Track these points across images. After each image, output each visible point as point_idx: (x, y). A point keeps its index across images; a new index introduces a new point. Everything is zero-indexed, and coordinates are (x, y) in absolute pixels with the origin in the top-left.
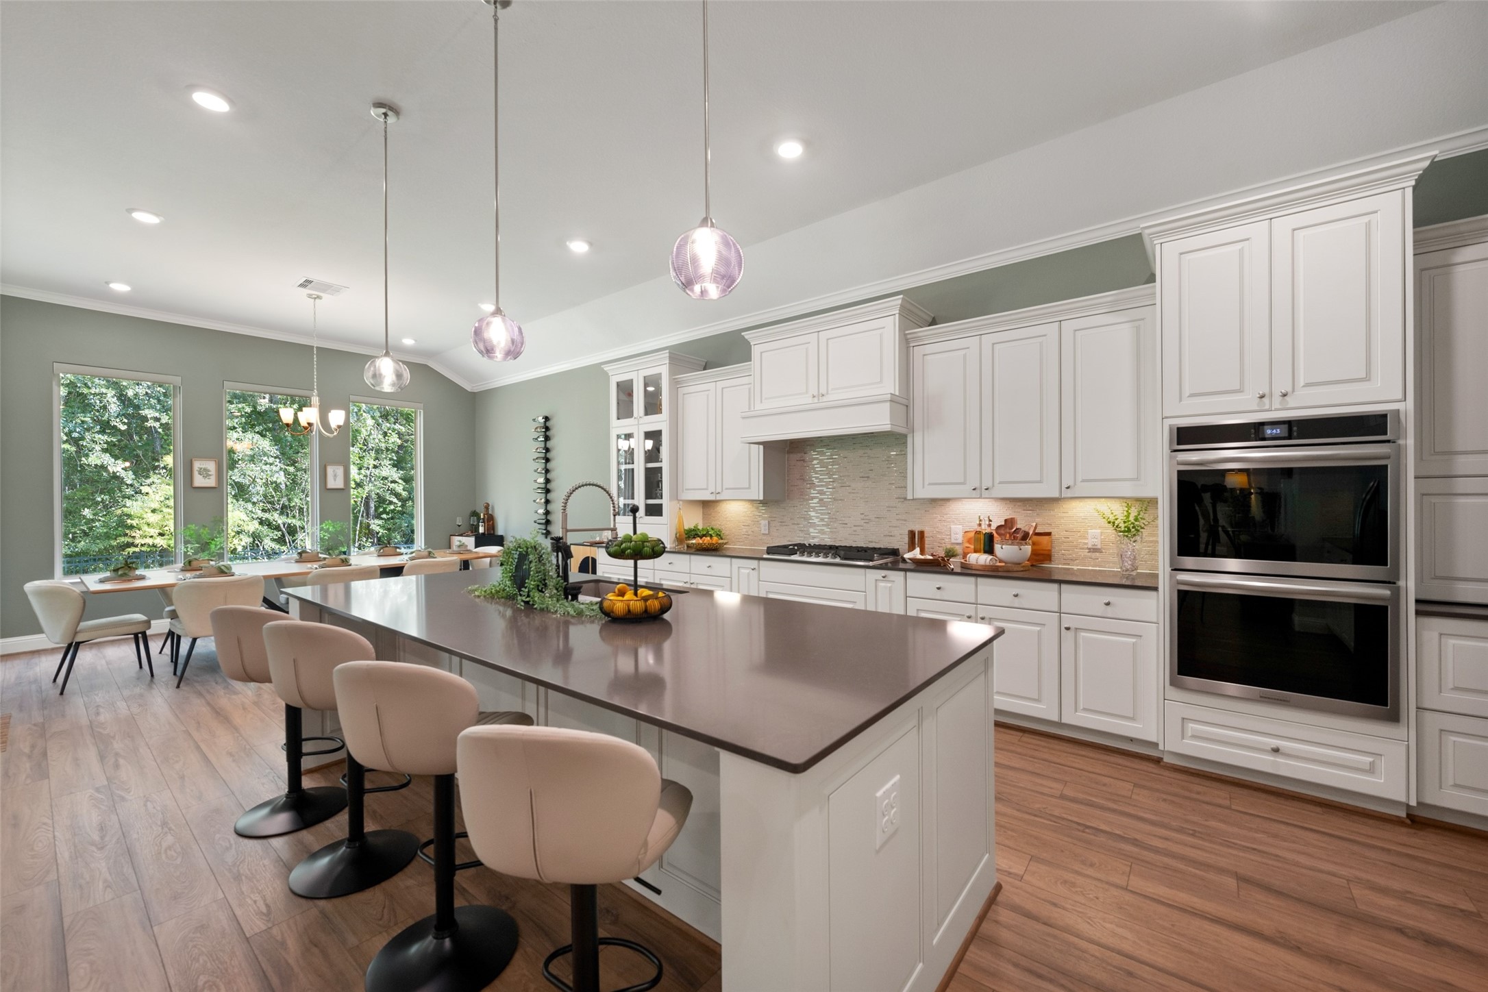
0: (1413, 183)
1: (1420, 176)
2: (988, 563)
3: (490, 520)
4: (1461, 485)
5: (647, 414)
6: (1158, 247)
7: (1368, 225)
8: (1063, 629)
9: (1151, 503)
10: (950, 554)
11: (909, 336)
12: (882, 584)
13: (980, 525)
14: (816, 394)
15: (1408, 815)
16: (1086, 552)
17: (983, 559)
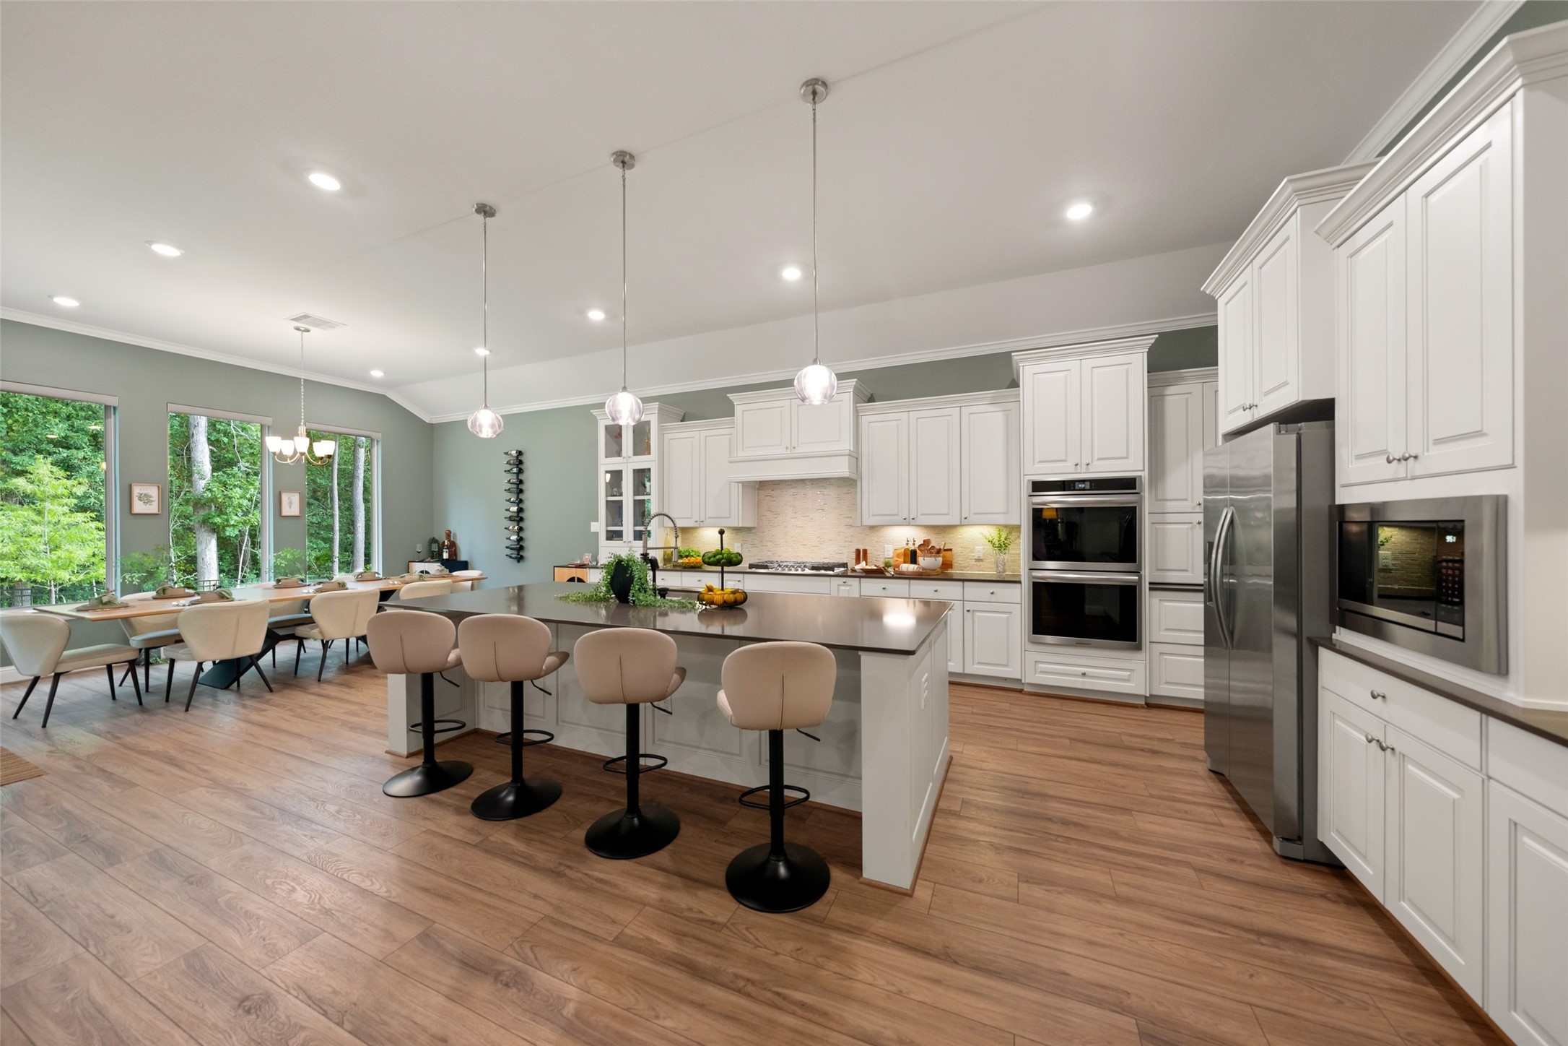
0: (1147, 350)
1: (1151, 347)
2: (915, 570)
3: (453, 547)
4: (1170, 518)
5: (635, 454)
6: (1021, 368)
7: (1127, 370)
8: (965, 611)
9: (1018, 528)
10: (888, 565)
11: (859, 408)
12: (843, 588)
13: (907, 544)
14: (789, 446)
15: (1146, 704)
16: (973, 562)
17: (911, 568)
